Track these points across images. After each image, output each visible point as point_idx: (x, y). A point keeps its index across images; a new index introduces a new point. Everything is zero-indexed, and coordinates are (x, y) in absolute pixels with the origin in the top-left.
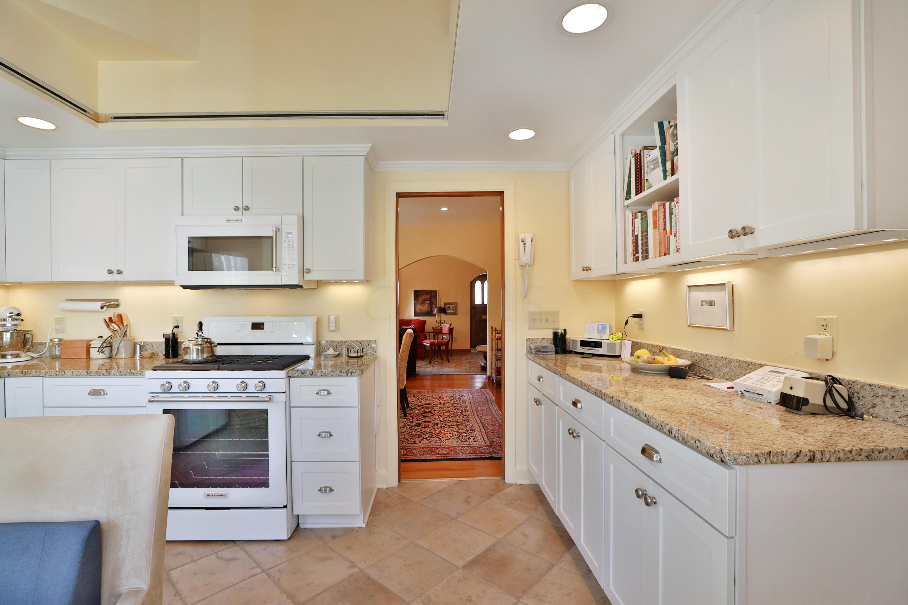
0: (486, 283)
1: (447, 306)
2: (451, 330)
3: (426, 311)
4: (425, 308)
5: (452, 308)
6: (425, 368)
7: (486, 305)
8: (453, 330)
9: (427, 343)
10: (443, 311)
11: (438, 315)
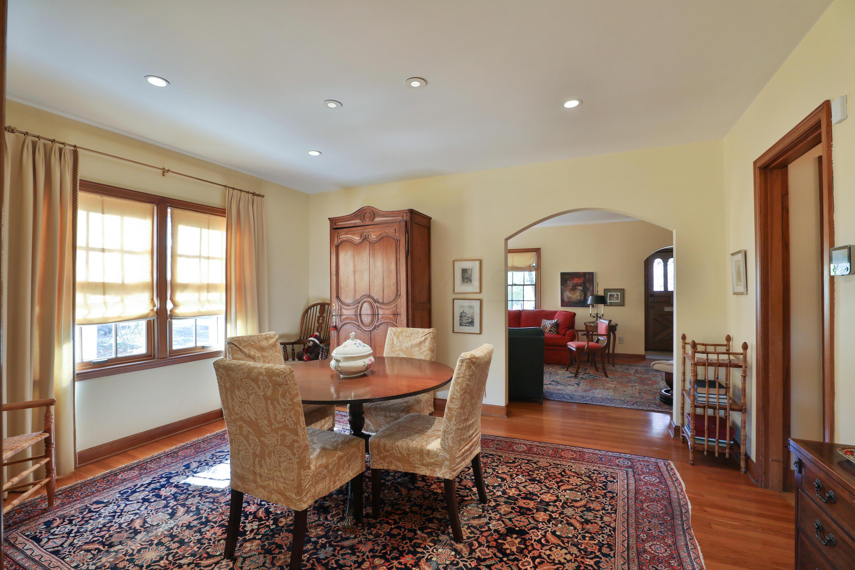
0: (671, 262)
1: (609, 294)
2: (612, 328)
3: (578, 300)
4: (577, 295)
5: (616, 296)
6: (565, 386)
7: (672, 292)
8: (616, 327)
9: (572, 345)
10: (601, 300)
11: (593, 306)
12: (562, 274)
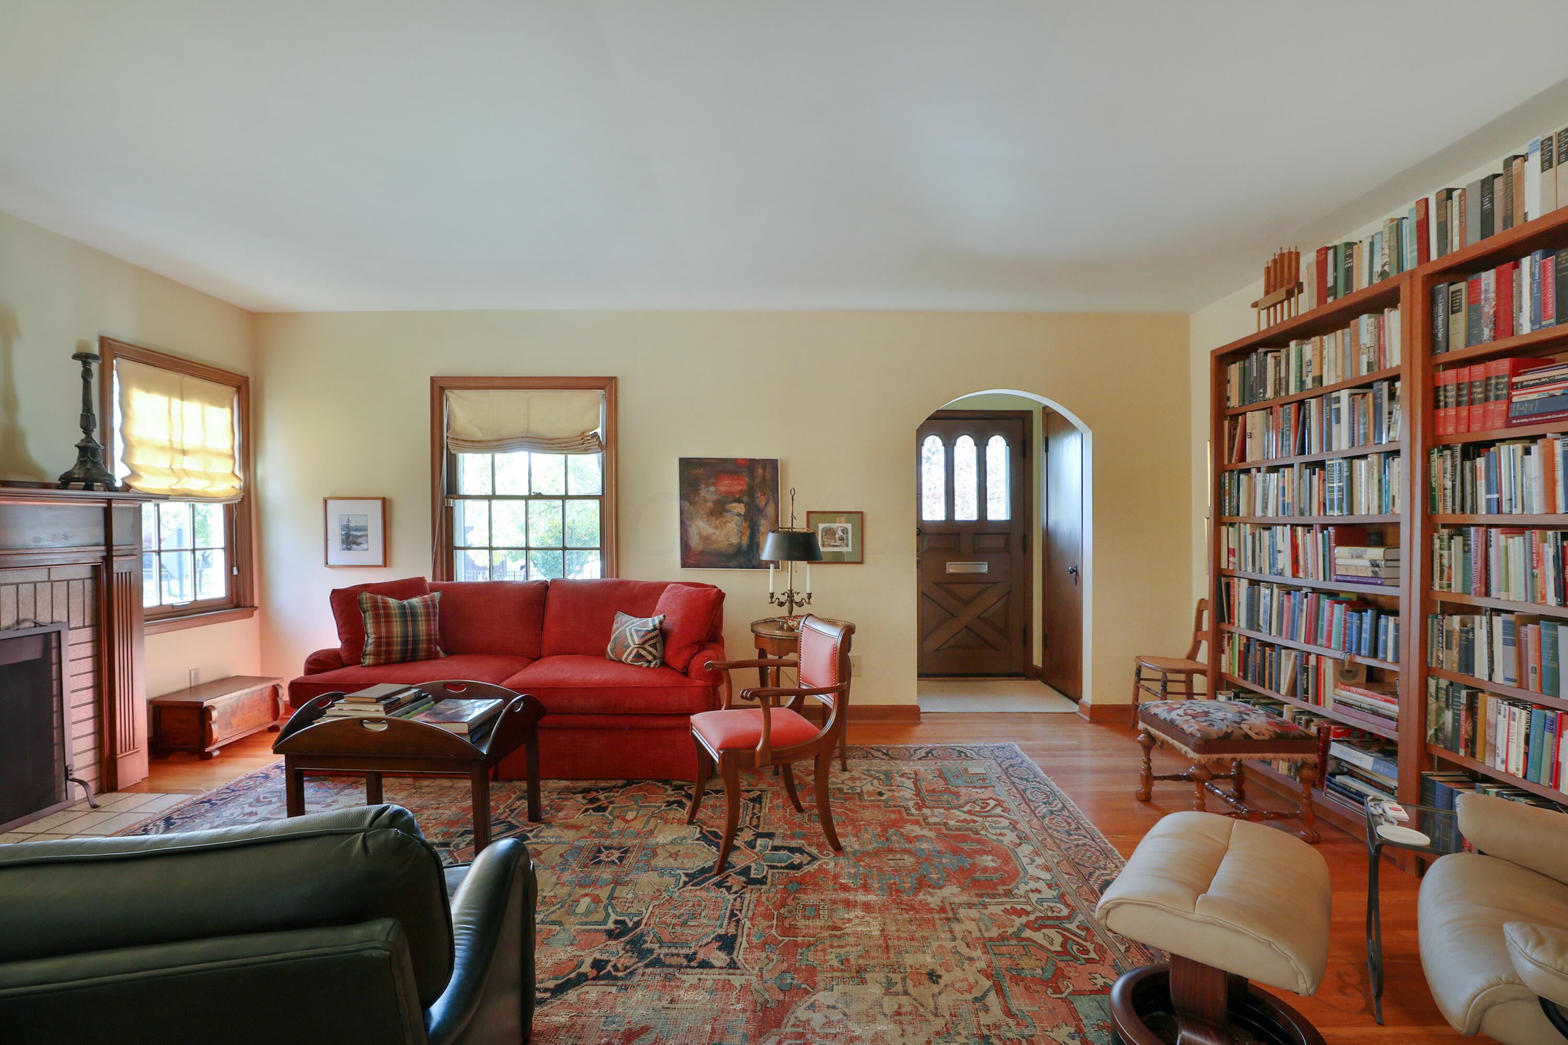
3: (731, 545)
4: (728, 532)
5: (840, 533)
9: (709, 731)
10: (801, 546)
11: (777, 567)
12: (686, 464)
